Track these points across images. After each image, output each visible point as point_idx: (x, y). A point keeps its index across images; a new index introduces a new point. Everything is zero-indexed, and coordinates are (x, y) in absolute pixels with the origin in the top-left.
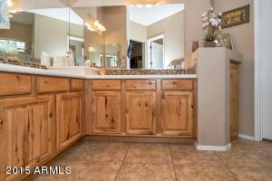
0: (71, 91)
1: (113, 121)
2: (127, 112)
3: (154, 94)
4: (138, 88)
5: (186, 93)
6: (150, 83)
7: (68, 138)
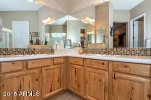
0: (54, 65)
1: (79, 86)
2: (87, 82)
3: (107, 73)
4: (93, 66)
5: (143, 80)
6: (103, 64)
7: (51, 91)
